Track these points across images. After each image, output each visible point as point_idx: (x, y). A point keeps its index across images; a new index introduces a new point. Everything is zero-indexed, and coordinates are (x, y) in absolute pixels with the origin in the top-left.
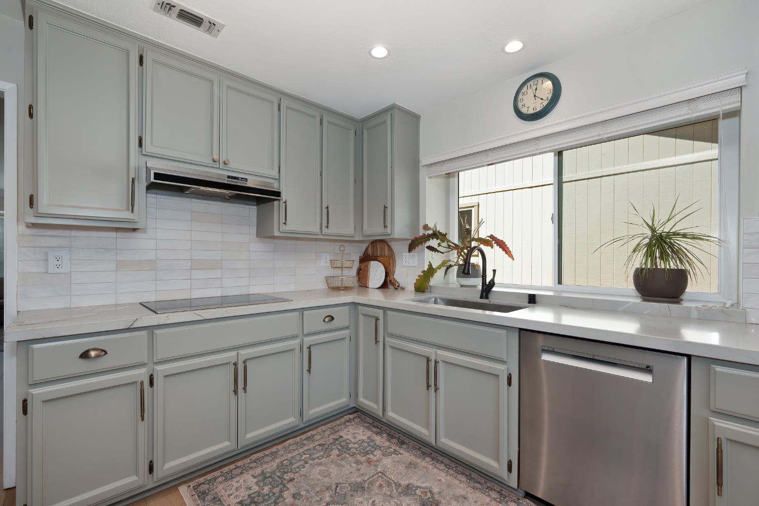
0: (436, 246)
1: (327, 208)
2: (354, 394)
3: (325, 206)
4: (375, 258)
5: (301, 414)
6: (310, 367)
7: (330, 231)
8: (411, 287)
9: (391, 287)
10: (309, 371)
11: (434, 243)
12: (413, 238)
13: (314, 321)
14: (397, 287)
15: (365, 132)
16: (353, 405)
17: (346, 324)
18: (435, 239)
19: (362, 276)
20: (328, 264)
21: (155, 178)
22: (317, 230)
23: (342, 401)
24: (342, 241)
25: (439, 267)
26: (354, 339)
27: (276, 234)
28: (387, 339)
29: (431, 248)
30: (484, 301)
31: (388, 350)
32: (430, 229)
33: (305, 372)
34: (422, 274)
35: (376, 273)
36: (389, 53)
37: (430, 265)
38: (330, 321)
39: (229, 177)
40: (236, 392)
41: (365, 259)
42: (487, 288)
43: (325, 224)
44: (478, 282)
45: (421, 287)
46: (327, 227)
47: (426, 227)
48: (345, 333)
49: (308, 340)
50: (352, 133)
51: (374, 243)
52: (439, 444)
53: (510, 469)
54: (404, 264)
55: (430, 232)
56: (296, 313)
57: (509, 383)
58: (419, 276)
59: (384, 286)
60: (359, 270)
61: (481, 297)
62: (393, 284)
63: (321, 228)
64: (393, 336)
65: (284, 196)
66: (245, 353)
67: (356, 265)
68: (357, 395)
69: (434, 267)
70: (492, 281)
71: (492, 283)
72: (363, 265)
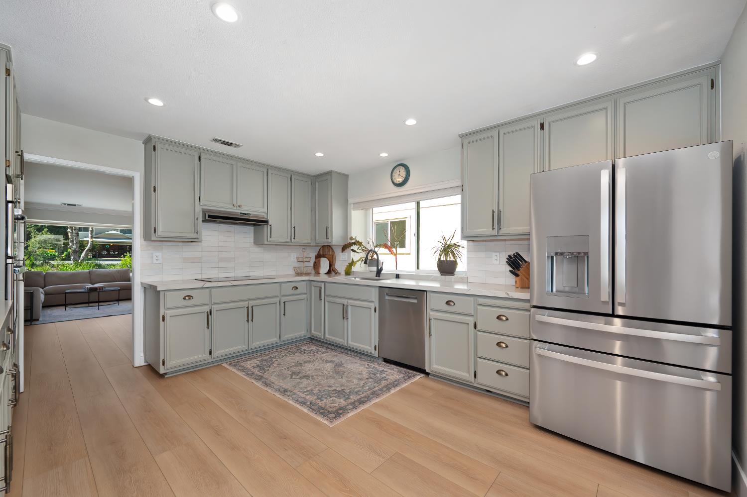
0: (356, 249)
1: (294, 228)
2: (309, 330)
3: (293, 226)
4: (324, 256)
5: (280, 337)
6: (285, 312)
7: (296, 241)
8: (343, 273)
9: (333, 273)
10: (284, 315)
11: (355, 247)
12: (344, 244)
13: (288, 289)
14: (337, 273)
15: (317, 183)
16: (309, 336)
17: (305, 291)
18: (355, 246)
19: (316, 266)
20: (295, 260)
21: (208, 218)
22: (289, 240)
23: (303, 333)
24: (303, 246)
25: (358, 261)
26: (309, 300)
27: (266, 242)
28: (326, 298)
29: (353, 251)
30: (377, 278)
31: (327, 303)
32: (354, 239)
33: (282, 316)
34: (348, 265)
35: (325, 264)
36: (324, 155)
37: (353, 260)
38: (295, 289)
39: (241, 213)
40: (248, 321)
41: (318, 257)
42: (379, 272)
43: (293, 237)
44: (375, 269)
45: (348, 273)
46: (294, 238)
47: (351, 238)
48: (304, 296)
49: (283, 299)
50: (309, 183)
51: (324, 247)
52: (349, 345)
53: (375, 349)
54: (341, 259)
55: (353, 241)
56: (278, 284)
57: (375, 311)
58: (347, 266)
59: (329, 272)
60: (315, 263)
61: (376, 276)
62: (334, 271)
63: (291, 239)
64: (330, 296)
65: (270, 223)
66: (252, 303)
67: (313, 260)
68: (311, 331)
69: (355, 260)
70: (382, 267)
71: (381, 269)
72: (317, 260)
